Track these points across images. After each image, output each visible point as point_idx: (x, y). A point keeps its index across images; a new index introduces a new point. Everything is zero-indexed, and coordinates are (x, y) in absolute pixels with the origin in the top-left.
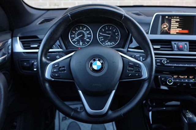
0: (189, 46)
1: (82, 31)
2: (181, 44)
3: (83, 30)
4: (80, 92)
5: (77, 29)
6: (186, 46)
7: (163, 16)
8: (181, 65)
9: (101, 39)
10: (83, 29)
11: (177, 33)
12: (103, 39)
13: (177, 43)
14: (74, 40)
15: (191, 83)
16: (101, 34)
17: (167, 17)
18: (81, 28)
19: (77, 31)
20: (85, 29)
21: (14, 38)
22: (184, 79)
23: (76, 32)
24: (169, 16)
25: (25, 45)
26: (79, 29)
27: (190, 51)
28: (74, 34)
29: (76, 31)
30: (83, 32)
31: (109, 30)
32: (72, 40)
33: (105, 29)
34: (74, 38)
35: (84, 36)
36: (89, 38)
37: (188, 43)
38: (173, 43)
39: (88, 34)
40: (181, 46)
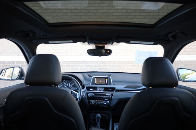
6: (102, 89)
9: (71, 86)
13: (99, 88)
15: (101, 103)
26: (63, 82)
27: (104, 91)
28: (60, 84)
35: (64, 85)
36: (66, 86)
37: (103, 88)
38: (98, 88)
39: (66, 84)
40: (100, 89)
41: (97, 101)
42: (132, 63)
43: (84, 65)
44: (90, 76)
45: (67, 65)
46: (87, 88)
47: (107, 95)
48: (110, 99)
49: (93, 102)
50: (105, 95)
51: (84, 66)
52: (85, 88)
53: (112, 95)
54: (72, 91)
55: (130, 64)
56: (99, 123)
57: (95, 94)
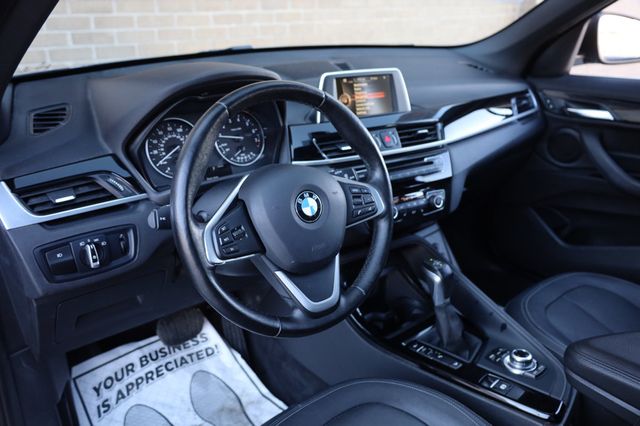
0: (400, 135)
1: (174, 136)
3: (177, 133)
5: (161, 133)
6: (394, 137)
7: (339, 80)
9: (225, 148)
10: (174, 130)
12: (228, 150)
13: (378, 132)
14: (161, 162)
16: (220, 136)
17: (345, 80)
18: (170, 129)
19: (161, 137)
20: (180, 130)
23: (159, 142)
24: (348, 78)
25: (33, 201)
26: (166, 132)
27: (403, 146)
28: (156, 147)
29: (159, 138)
30: (178, 137)
31: (235, 124)
32: (155, 164)
33: (227, 124)
40: (387, 140)
47: (430, 163)
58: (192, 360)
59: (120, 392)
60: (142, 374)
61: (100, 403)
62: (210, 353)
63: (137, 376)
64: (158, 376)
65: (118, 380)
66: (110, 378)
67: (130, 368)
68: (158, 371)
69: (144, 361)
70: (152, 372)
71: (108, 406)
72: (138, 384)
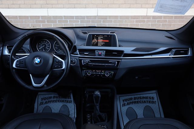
2: (100, 52)
3: (46, 43)
4: (31, 75)
5: (42, 42)
6: (104, 53)
7: (93, 35)
8: (103, 64)
9: (56, 48)
11: (102, 45)
13: (98, 51)
14: (40, 49)
15: (102, 75)
16: (56, 45)
17: (95, 36)
21: (4, 47)
22: (98, 72)
24: (97, 35)
26: (43, 42)
27: (105, 56)
28: (40, 45)
29: (41, 43)
32: (38, 49)
34: (40, 47)
35: (46, 46)
36: (49, 48)
37: (105, 51)
38: (96, 51)
39: (48, 45)
40: (100, 53)
41: (96, 72)
42: (137, 19)
43: (80, 20)
44: (85, 33)
45: (58, 21)
46: (79, 52)
47: (111, 63)
48: (115, 69)
49: (89, 73)
50: (108, 62)
51: (80, 22)
52: (78, 51)
53: (118, 62)
54: (54, 57)
55: (135, 20)
56: (98, 104)
57: (92, 61)
58: (65, 102)
59: (46, 102)
60: (52, 100)
61: (41, 102)
62: (70, 102)
63: (51, 100)
64: (55, 102)
65: (47, 99)
66: (46, 98)
67: (51, 98)
68: (56, 101)
69: (54, 97)
70: (55, 100)
71: (43, 103)
72: (51, 102)
